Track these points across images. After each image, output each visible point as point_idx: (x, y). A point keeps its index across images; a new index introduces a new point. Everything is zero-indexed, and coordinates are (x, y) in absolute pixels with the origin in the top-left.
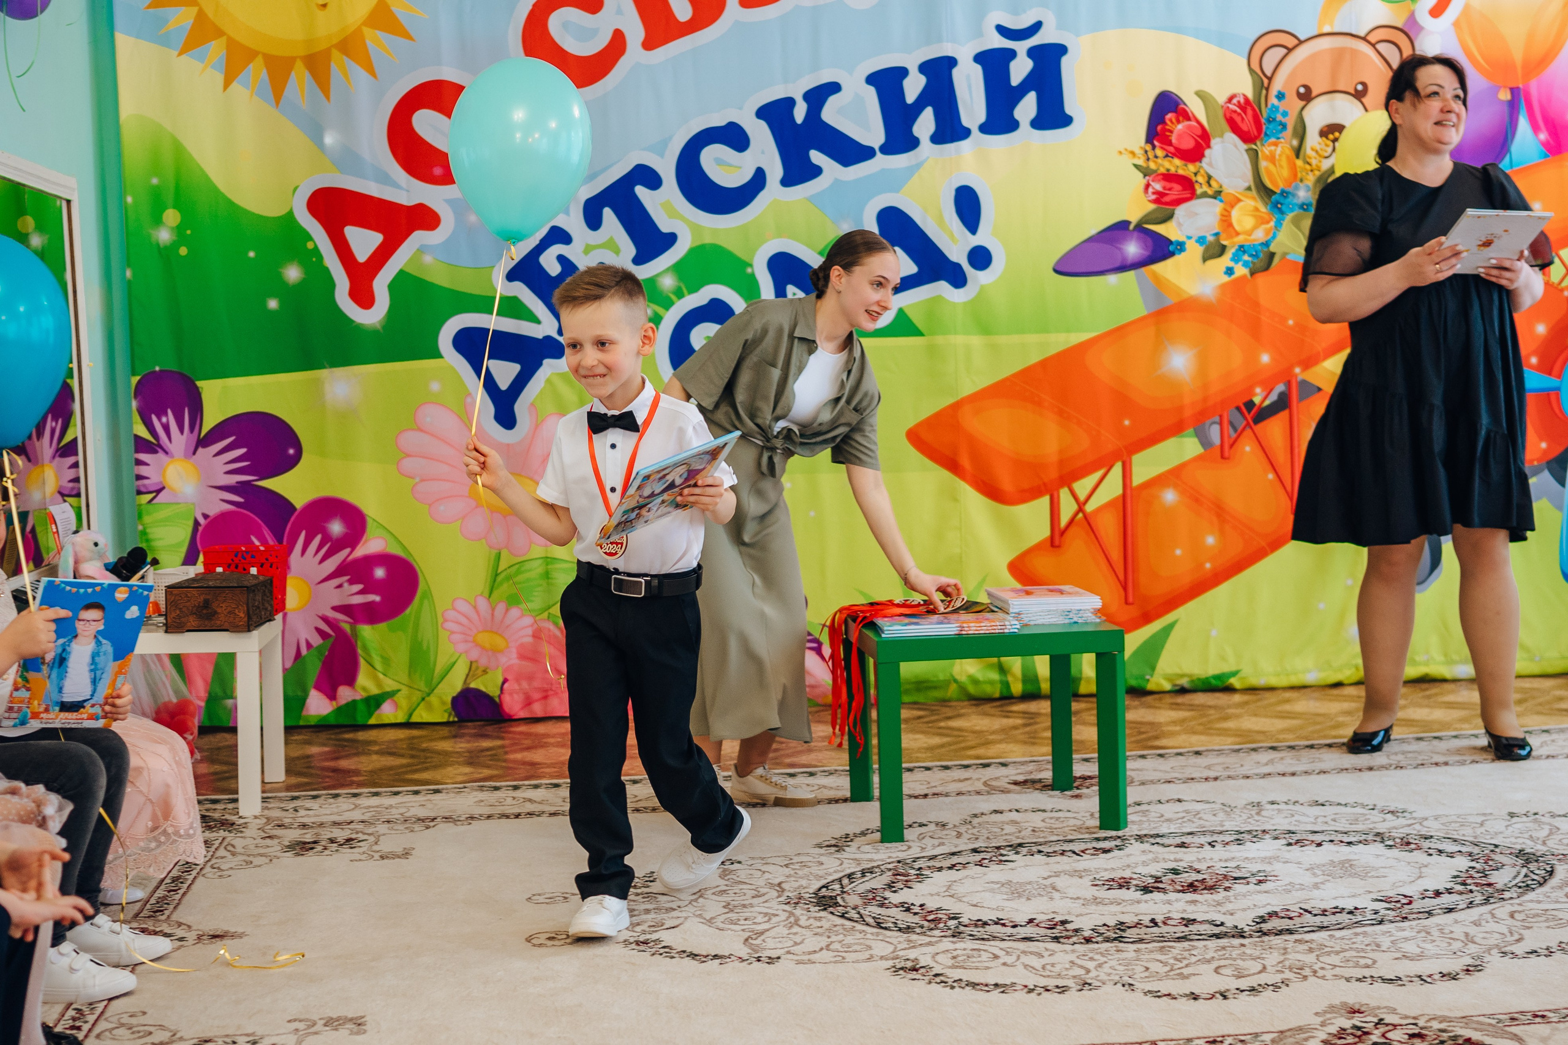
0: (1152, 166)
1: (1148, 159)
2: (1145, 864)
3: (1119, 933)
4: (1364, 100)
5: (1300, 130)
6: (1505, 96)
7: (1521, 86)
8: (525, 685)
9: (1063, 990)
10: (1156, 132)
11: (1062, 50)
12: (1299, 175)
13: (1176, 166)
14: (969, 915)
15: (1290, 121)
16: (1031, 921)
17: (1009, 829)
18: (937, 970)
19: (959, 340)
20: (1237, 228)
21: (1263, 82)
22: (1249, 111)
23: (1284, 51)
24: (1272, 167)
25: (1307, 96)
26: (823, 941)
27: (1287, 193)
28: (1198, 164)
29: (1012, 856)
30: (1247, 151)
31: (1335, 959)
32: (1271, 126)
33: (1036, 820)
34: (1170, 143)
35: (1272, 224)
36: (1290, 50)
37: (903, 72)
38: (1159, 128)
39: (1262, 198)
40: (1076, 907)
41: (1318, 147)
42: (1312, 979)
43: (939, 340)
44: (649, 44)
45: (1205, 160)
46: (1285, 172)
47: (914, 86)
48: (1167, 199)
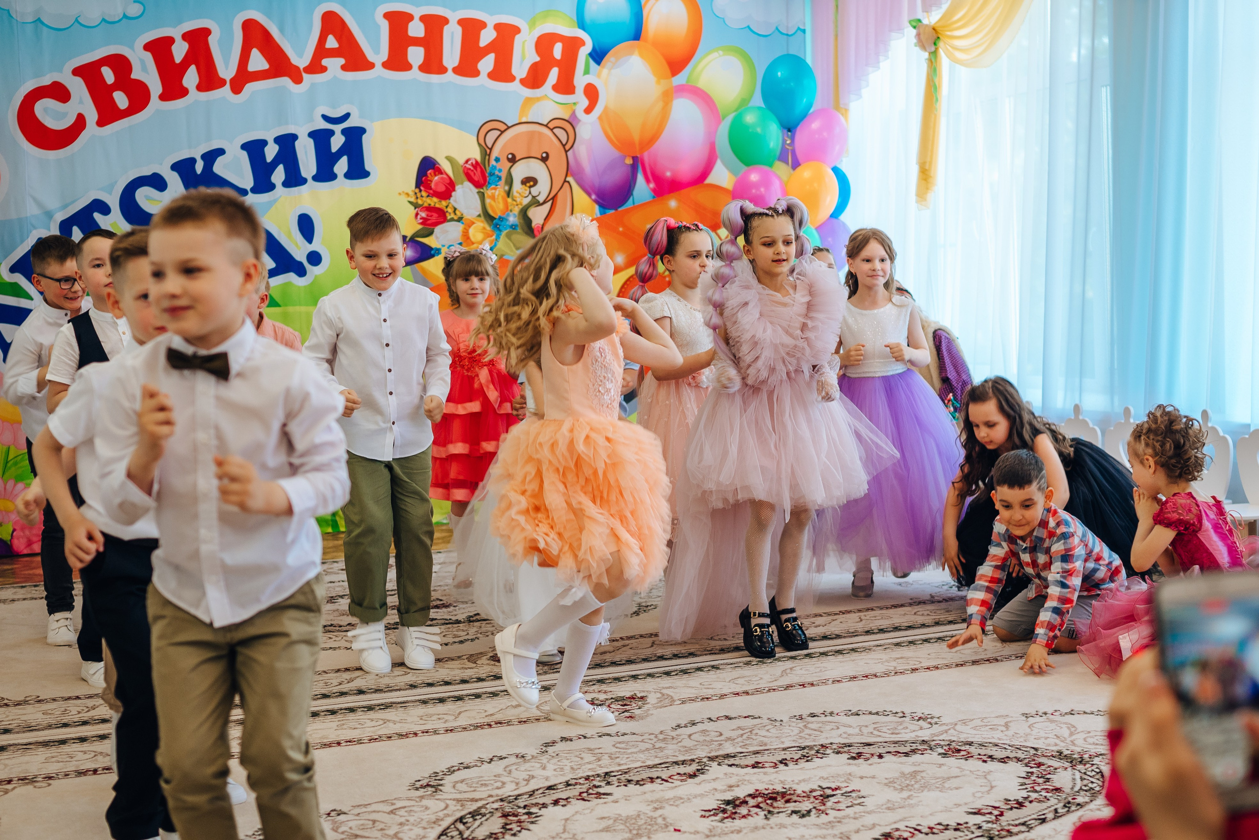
0: (420, 202)
1: (417, 198)
4: (547, 163)
5: (509, 180)
6: (629, 161)
7: (638, 156)
8: (27, 532)
10: (422, 181)
11: (362, 131)
12: (510, 208)
13: (434, 202)
15: (504, 175)
16: (349, 624)
17: (337, 589)
19: (303, 309)
20: (473, 239)
21: (486, 152)
22: (479, 169)
23: (499, 133)
24: (493, 203)
25: (513, 160)
27: (503, 218)
28: (448, 201)
29: (340, 600)
30: (478, 192)
32: (492, 178)
34: (430, 188)
35: (494, 237)
36: (502, 132)
37: (264, 143)
38: (424, 178)
39: (488, 223)
41: (520, 191)
43: (291, 309)
44: (101, 123)
45: (452, 199)
46: (501, 206)
47: (271, 152)
48: (429, 222)
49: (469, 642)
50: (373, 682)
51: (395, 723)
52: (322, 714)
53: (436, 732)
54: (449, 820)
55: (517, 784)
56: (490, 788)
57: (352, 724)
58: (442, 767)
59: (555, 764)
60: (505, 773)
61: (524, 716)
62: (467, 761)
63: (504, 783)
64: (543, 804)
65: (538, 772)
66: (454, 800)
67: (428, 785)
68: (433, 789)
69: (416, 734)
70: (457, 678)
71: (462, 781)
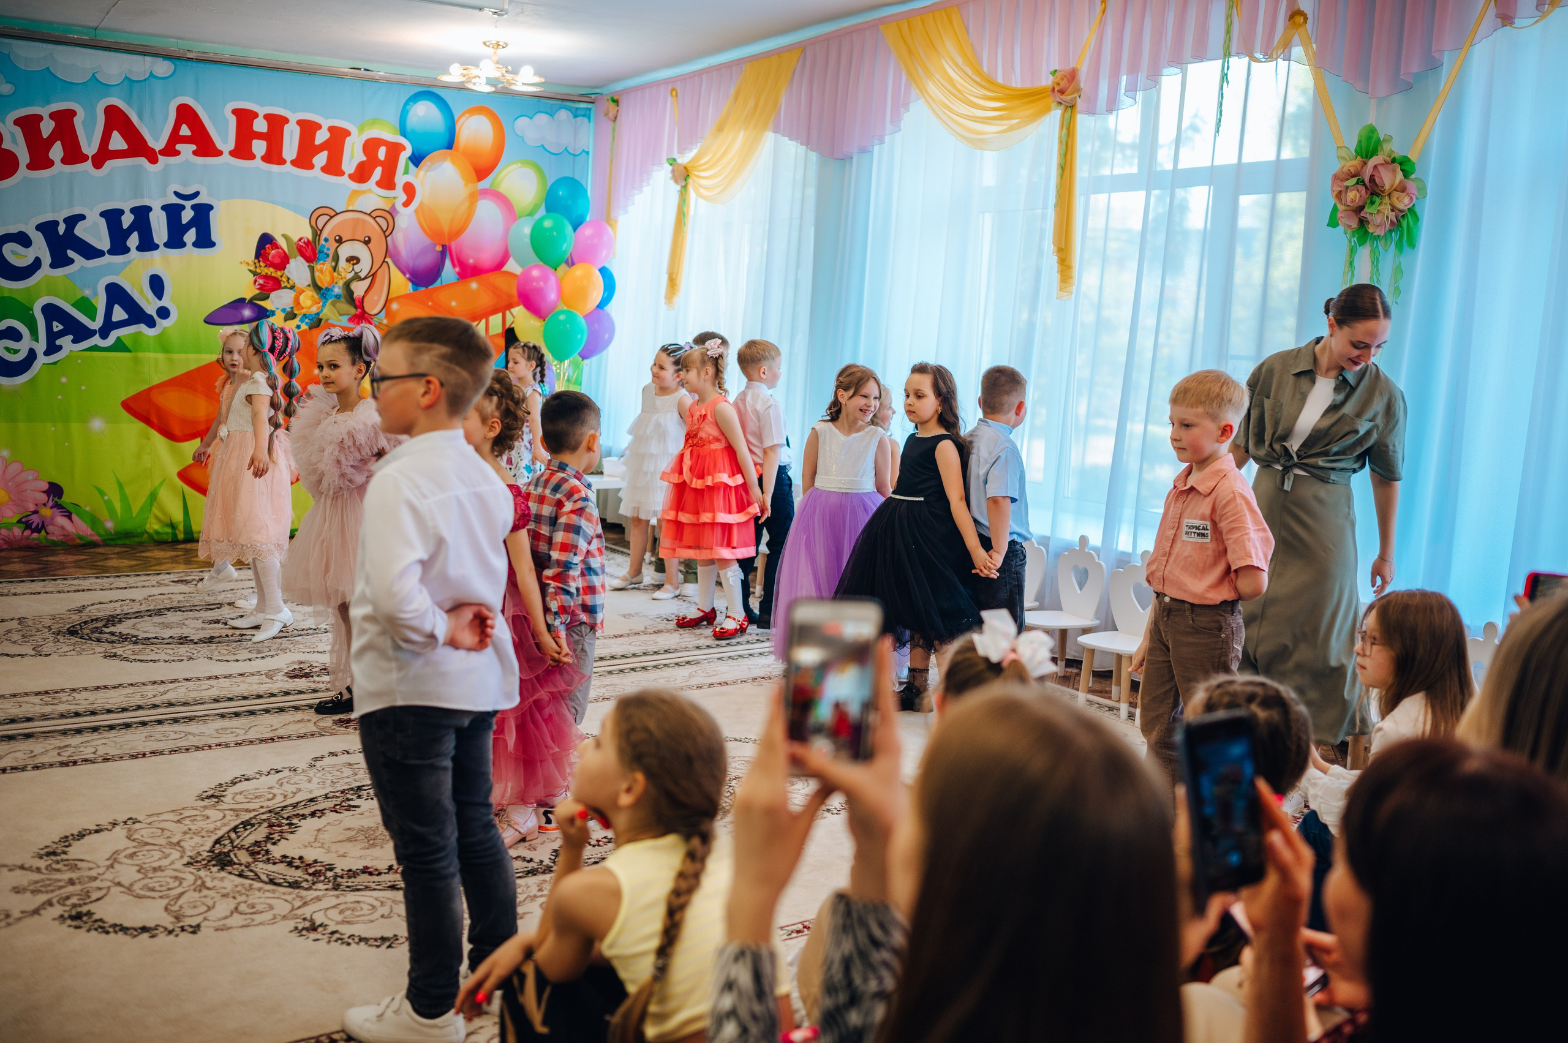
0: (258, 270)
1: (256, 267)
2: (229, 614)
3: (210, 640)
4: (369, 245)
5: (336, 258)
6: (439, 248)
9: (181, 661)
11: (209, 207)
12: (335, 281)
13: (271, 271)
14: (141, 635)
15: (331, 253)
16: (171, 636)
17: (166, 601)
18: (125, 656)
20: (303, 305)
21: (317, 232)
22: (310, 247)
23: (328, 217)
24: (321, 275)
25: (340, 241)
26: (72, 648)
27: (329, 289)
28: (282, 271)
30: (309, 266)
31: (301, 646)
32: (321, 255)
33: (181, 597)
34: (268, 260)
35: (321, 302)
36: (332, 217)
37: (121, 212)
38: (262, 251)
39: (316, 290)
40: (193, 631)
41: (345, 267)
42: (289, 653)
46: (328, 278)
47: (127, 220)
48: (266, 288)
49: (270, 658)
50: (183, 695)
51: (194, 735)
52: (135, 725)
53: (227, 746)
54: (226, 829)
55: (285, 796)
56: (262, 800)
57: (158, 736)
58: (228, 779)
59: (320, 778)
60: (278, 786)
61: (302, 731)
62: (249, 773)
63: (275, 795)
64: (303, 815)
65: (304, 785)
66: (231, 810)
67: (212, 796)
68: (216, 800)
69: (210, 747)
70: (255, 693)
71: (241, 793)
